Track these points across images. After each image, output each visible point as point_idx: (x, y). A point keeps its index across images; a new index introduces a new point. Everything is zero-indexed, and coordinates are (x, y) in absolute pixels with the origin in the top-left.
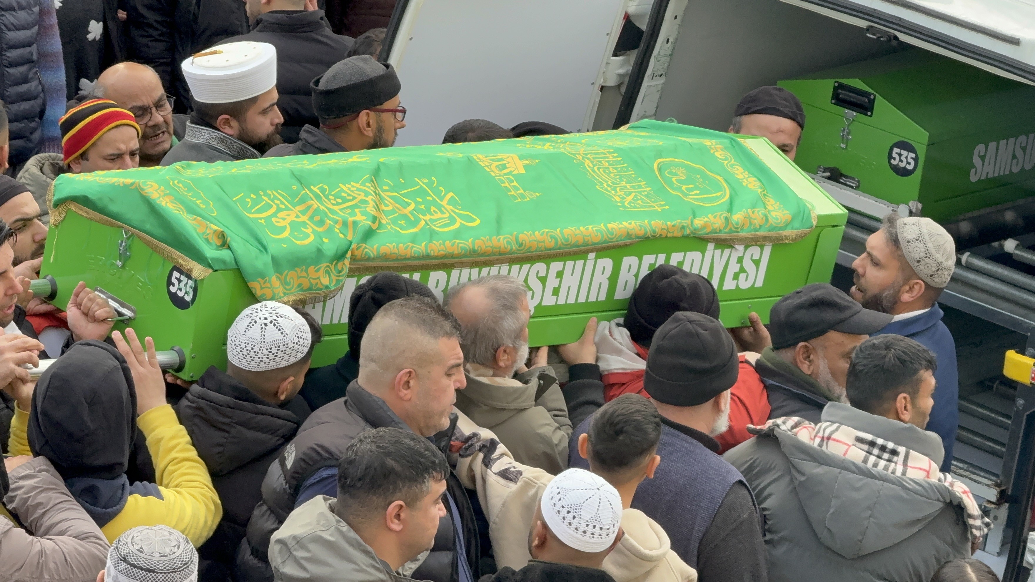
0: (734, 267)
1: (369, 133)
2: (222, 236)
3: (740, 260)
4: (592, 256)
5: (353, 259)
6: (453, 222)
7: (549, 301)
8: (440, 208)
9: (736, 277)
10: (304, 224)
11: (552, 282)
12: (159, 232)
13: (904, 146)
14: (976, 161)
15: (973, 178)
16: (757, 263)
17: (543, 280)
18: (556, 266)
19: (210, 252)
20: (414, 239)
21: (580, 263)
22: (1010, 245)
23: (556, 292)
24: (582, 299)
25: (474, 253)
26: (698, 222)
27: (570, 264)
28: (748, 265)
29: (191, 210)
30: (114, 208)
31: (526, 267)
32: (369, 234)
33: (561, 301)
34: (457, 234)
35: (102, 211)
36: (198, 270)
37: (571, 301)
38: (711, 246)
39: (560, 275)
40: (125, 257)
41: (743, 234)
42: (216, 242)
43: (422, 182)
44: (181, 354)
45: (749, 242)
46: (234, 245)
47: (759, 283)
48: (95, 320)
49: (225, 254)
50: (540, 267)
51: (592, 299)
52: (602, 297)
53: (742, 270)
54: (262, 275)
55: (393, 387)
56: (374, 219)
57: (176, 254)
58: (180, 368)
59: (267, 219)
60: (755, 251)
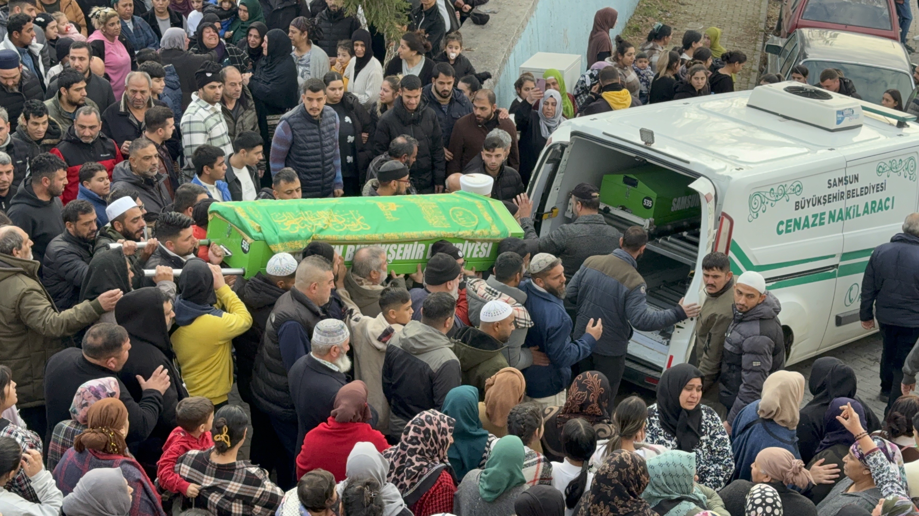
0: (476, 250)
1: (395, 188)
2: (260, 228)
3: (479, 247)
4: (416, 243)
5: (313, 239)
6: (359, 227)
7: (398, 258)
8: (355, 222)
9: (478, 253)
10: (296, 225)
11: (399, 251)
12: (238, 225)
13: (649, 198)
14: (674, 204)
15: (672, 210)
16: (487, 249)
17: (396, 251)
18: (401, 246)
19: (253, 234)
20: (340, 233)
21: (411, 245)
22: (685, 234)
23: (401, 255)
24: (412, 258)
25: (364, 240)
26: (460, 233)
27: (407, 245)
28: (482, 248)
29: (252, 218)
30: (226, 216)
31: (388, 245)
32: (321, 230)
33: (404, 258)
34: (358, 233)
35: (222, 216)
36: (249, 240)
37: (408, 258)
38: (467, 242)
39: (403, 249)
40: (229, 233)
41: (479, 238)
42: (258, 230)
43: (351, 212)
44: (244, 270)
45: (483, 241)
46: (263, 231)
47: (488, 256)
48: (217, 256)
49: (260, 235)
50: (395, 246)
51: (417, 258)
52: (421, 258)
53: (480, 251)
54: (274, 243)
55: (309, 289)
56: (325, 225)
57: (243, 233)
58: (244, 274)
59: (282, 223)
60: (486, 244)
